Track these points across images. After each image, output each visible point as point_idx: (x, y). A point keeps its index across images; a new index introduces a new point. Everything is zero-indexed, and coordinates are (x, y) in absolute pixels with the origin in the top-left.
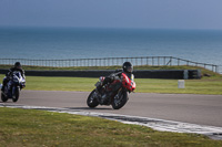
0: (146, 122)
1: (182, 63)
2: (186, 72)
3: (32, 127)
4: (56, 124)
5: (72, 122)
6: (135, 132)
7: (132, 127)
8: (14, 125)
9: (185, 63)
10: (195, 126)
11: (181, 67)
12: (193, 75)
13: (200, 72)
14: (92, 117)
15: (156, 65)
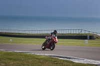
0: (70, 58)
1: (87, 32)
2: (88, 36)
3: (19, 60)
4: (29, 59)
5: (37, 58)
6: (65, 63)
7: (64, 61)
8: (11, 59)
9: (88, 32)
10: (92, 61)
11: (86, 34)
12: (91, 37)
13: (95, 37)
14: (46, 56)
15: (75, 33)
